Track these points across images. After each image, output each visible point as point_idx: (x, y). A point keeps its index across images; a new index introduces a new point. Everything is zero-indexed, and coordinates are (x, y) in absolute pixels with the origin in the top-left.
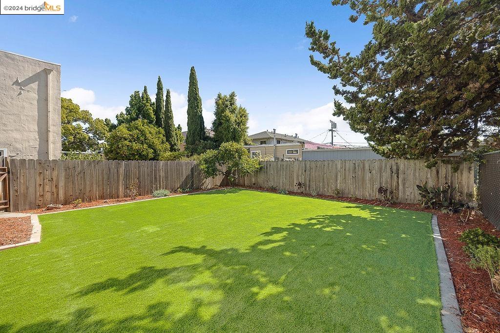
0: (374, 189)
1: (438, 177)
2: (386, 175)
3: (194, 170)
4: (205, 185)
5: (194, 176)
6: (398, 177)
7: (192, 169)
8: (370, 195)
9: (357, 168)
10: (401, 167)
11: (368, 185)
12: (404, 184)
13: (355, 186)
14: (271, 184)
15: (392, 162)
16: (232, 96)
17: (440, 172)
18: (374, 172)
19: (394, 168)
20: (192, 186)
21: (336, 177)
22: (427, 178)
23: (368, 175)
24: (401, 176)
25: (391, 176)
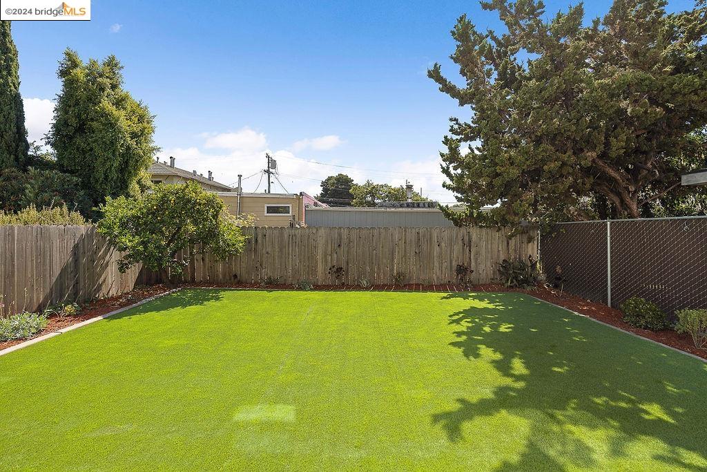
0: (443, 268)
1: (508, 249)
2: (457, 248)
3: (81, 251)
4: (104, 290)
5: (81, 267)
6: (470, 251)
7: (76, 247)
8: (438, 278)
9: (422, 239)
10: (474, 238)
11: (436, 264)
12: (476, 260)
13: (418, 266)
14: (266, 273)
15: (463, 230)
16: (112, 64)
17: (510, 244)
18: (443, 244)
19: (466, 238)
20: (76, 293)
21: (393, 253)
22: (499, 251)
23: (437, 249)
24: (473, 250)
25: (463, 249)
